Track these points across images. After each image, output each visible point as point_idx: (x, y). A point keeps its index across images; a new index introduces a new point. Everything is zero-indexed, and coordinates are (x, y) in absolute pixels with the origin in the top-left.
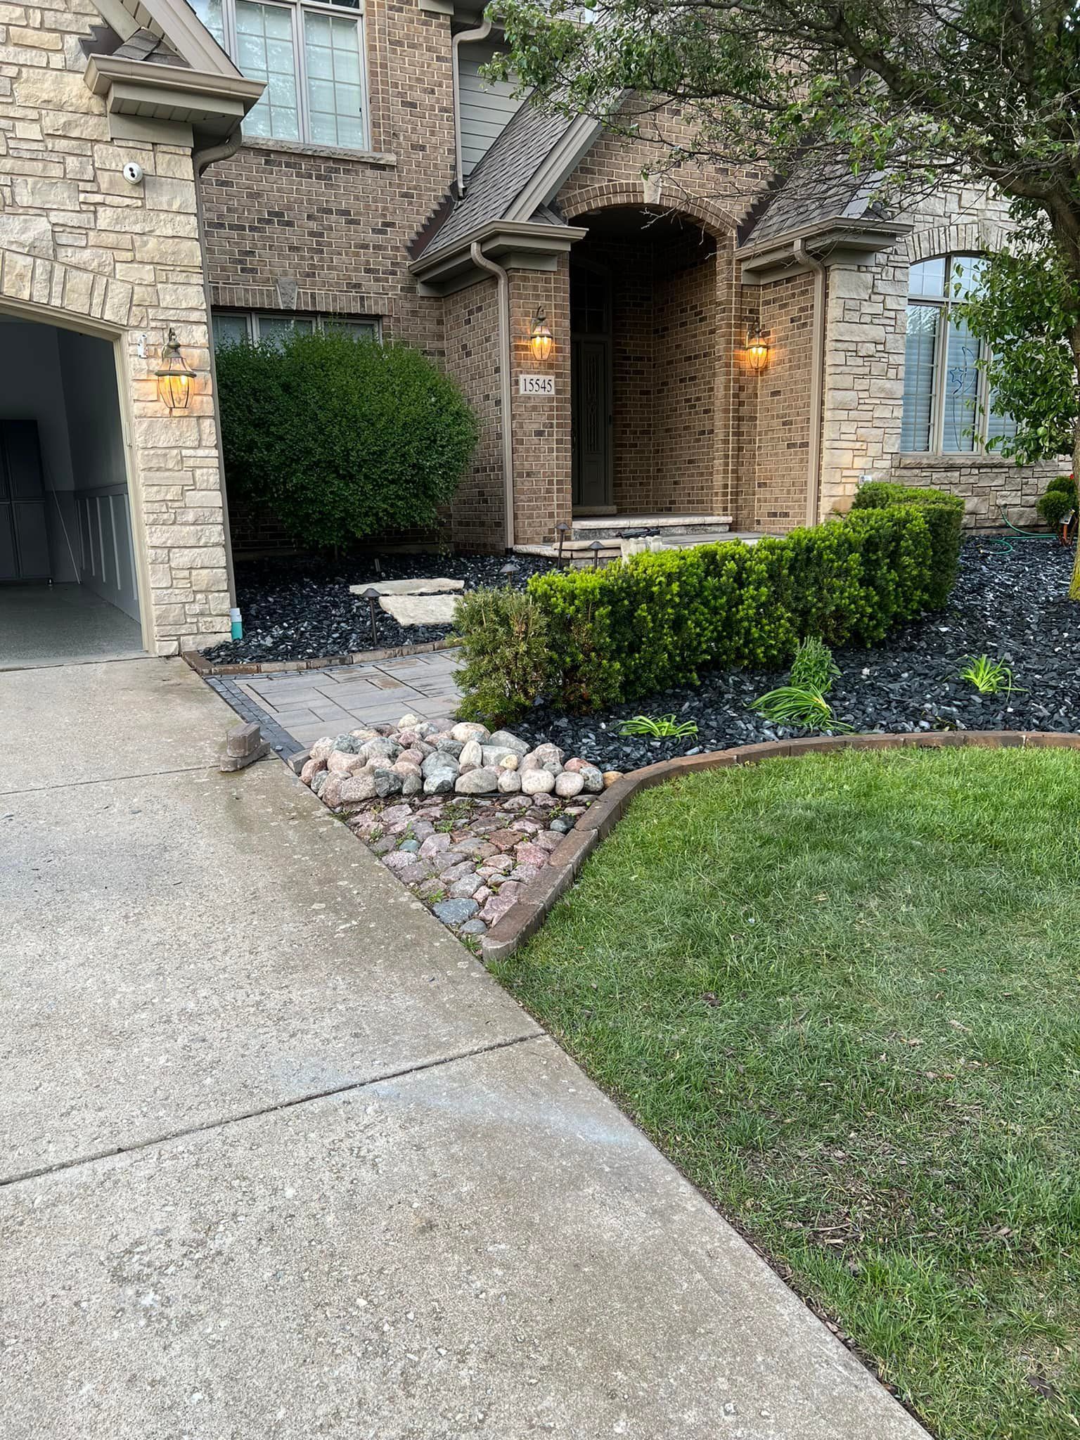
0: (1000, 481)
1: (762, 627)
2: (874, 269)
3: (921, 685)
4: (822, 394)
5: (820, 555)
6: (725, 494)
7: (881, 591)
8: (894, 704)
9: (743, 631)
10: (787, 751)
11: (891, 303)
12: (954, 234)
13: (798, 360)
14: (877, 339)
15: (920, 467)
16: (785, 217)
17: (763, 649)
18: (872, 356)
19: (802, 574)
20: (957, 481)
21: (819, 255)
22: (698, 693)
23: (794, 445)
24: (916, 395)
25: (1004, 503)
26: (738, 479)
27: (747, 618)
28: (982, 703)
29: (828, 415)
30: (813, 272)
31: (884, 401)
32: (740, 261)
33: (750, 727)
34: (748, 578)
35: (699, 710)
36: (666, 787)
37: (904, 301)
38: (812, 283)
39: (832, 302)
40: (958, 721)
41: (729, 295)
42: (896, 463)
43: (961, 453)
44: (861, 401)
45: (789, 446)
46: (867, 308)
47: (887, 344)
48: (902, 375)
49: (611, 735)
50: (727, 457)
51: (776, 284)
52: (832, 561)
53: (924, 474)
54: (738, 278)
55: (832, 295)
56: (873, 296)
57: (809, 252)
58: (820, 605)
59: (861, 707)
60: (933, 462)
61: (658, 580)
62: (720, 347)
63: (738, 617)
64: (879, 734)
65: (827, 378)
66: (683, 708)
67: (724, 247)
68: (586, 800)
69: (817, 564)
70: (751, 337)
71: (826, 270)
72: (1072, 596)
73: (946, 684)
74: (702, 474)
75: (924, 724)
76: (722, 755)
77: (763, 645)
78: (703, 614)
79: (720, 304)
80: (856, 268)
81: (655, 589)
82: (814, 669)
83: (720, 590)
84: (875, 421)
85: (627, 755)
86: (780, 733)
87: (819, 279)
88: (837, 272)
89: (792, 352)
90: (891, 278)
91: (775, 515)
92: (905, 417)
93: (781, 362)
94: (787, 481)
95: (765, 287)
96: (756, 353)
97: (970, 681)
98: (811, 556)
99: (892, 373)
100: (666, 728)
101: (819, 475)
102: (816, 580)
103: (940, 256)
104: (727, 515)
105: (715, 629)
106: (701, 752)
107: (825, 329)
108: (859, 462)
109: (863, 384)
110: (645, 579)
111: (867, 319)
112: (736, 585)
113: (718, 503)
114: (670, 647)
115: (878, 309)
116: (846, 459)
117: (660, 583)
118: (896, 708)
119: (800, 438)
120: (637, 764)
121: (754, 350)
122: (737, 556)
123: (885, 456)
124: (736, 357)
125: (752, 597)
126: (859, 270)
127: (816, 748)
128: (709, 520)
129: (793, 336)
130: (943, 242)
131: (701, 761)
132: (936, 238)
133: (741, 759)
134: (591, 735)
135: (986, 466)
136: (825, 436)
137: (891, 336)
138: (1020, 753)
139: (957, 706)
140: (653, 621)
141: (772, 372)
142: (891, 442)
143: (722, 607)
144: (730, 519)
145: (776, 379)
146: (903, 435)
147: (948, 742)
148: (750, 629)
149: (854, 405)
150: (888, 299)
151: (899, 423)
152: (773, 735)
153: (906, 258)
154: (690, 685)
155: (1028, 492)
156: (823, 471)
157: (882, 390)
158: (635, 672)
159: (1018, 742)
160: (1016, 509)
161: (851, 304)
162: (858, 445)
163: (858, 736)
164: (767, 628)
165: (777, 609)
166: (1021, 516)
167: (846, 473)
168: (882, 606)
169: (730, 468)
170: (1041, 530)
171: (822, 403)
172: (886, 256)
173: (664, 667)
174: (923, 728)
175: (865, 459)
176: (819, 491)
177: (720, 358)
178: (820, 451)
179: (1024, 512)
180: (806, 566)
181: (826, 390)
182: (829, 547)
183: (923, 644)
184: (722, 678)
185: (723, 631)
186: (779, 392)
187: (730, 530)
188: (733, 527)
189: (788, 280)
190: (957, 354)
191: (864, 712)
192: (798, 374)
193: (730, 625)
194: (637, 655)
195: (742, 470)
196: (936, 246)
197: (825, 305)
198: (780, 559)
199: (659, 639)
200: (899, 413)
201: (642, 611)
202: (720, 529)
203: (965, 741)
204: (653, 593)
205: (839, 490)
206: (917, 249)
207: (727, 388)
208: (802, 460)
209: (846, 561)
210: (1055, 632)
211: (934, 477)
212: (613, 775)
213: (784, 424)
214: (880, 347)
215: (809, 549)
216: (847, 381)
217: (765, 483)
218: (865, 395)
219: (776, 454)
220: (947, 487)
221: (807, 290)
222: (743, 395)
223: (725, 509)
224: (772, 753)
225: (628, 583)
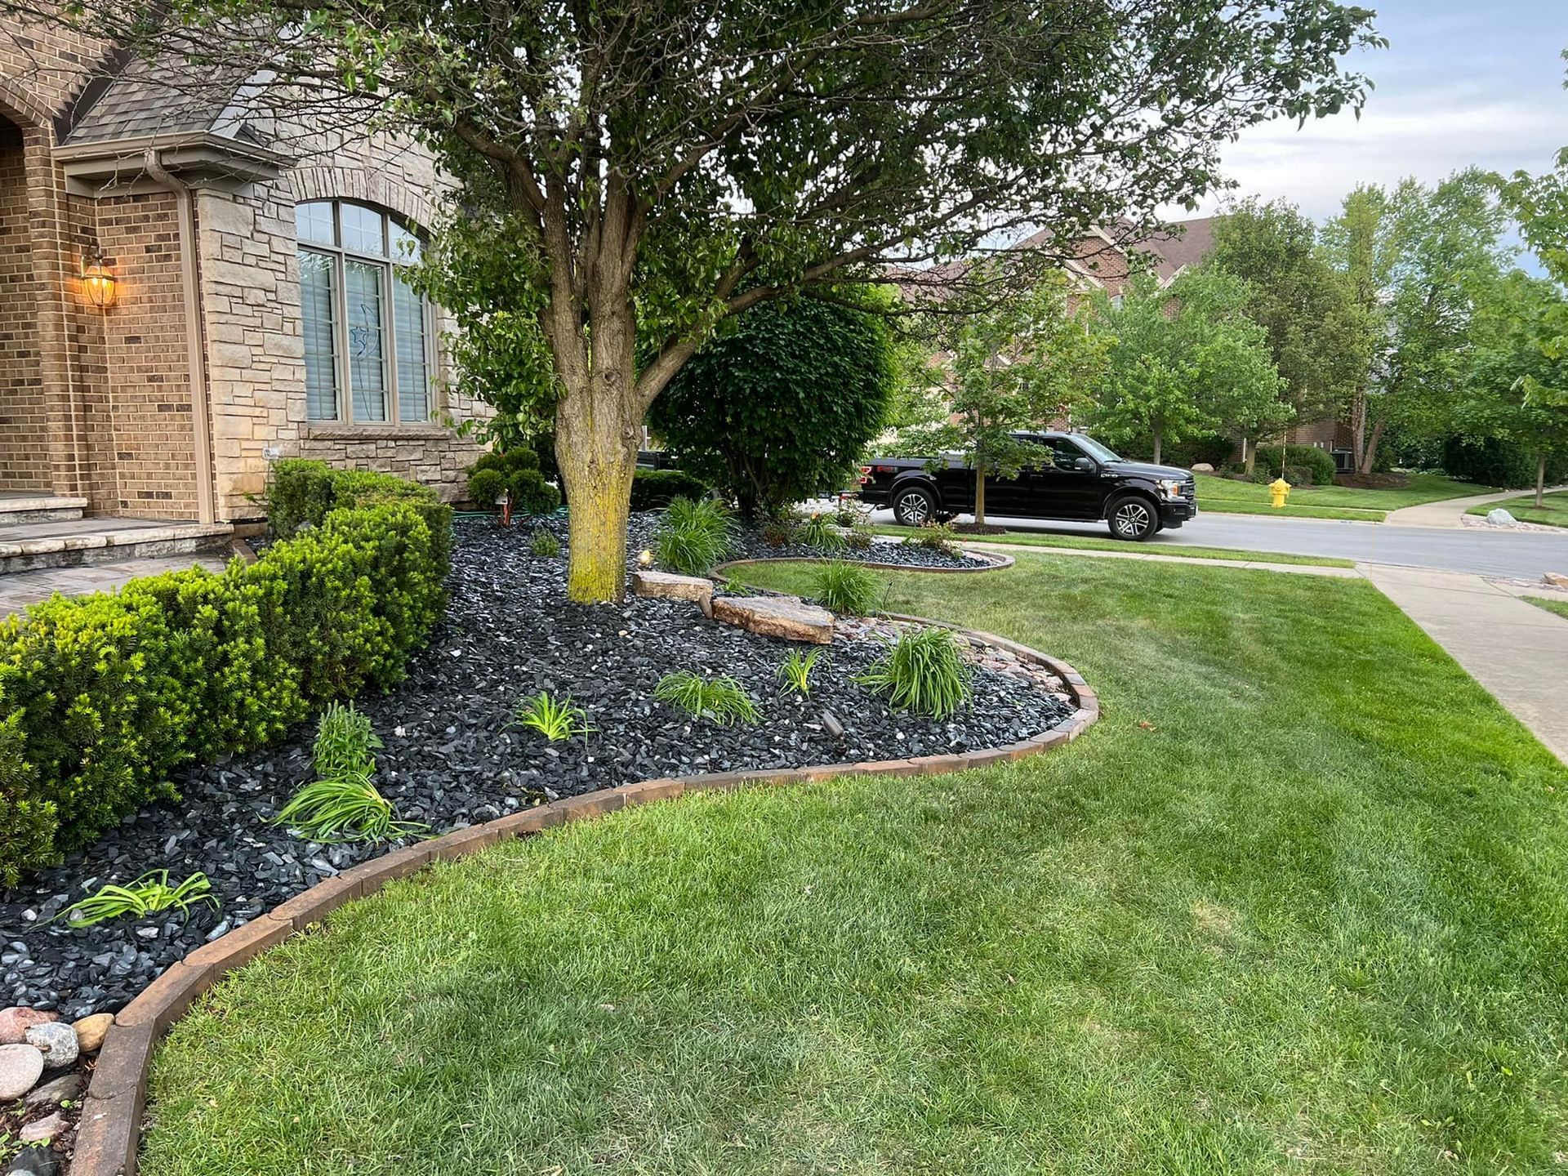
0: (418, 455)
1: (260, 693)
2: (253, 203)
3: (478, 740)
4: (204, 347)
5: (321, 583)
6: (72, 468)
7: (395, 620)
8: (463, 779)
9: (233, 704)
10: (359, 890)
11: (277, 245)
12: (340, 177)
13: (165, 300)
14: (267, 285)
15: (335, 439)
16: (123, 118)
17: (264, 724)
18: (263, 306)
19: (298, 610)
20: (374, 455)
21: (183, 173)
22: (179, 811)
23: (169, 407)
24: (317, 354)
25: (424, 478)
26: (88, 447)
27: (240, 686)
28: (559, 757)
29: (214, 373)
30: (174, 193)
31: (283, 360)
32: (62, 163)
33: (288, 858)
34: (232, 626)
35: (195, 845)
36: (199, 1019)
37: (293, 246)
38: (173, 206)
39: (204, 235)
40: (547, 789)
41: (49, 204)
42: (304, 434)
43: (371, 423)
44: (255, 359)
45: (161, 408)
46: (249, 247)
47: (279, 293)
48: (300, 331)
49: (56, 932)
50: (68, 418)
51: (118, 200)
52: (336, 589)
53: (338, 447)
54: (60, 185)
55: (203, 226)
56: (255, 234)
57: (166, 168)
58: (327, 649)
59: (426, 792)
60: (346, 433)
61: (103, 652)
62: (42, 271)
63: (226, 685)
64: (464, 831)
65: (208, 327)
66: (168, 848)
67: (36, 142)
68: (57, 1096)
69: (317, 595)
70: (88, 264)
71: (192, 193)
72: (573, 598)
73: (504, 735)
74: (24, 439)
75: (511, 801)
76: (267, 924)
77: (263, 720)
78: (173, 689)
79: (36, 214)
80: (231, 198)
81: (101, 667)
82: (350, 747)
83: (194, 649)
84: (274, 383)
85: (105, 971)
86: (337, 860)
87: (183, 204)
88: (207, 198)
89: (152, 289)
90: (275, 216)
91: (149, 495)
92: (308, 379)
93: (137, 301)
94: (165, 453)
95: (101, 202)
96: (95, 286)
97: (532, 728)
98: (308, 583)
99: (288, 327)
100: (153, 896)
101: (210, 446)
102: (317, 615)
103: (327, 199)
104: (77, 496)
105: (193, 709)
106: (232, 926)
107: (198, 267)
108: (262, 432)
109: (256, 338)
110: (79, 653)
111: (252, 260)
112: (215, 639)
113: (60, 479)
114: (136, 755)
115: (264, 250)
116: (244, 427)
117: (107, 656)
118: (467, 784)
119: (177, 398)
120: (129, 985)
121: (95, 281)
122: (212, 596)
123: (290, 425)
124: (68, 288)
125: (244, 655)
126: (235, 201)
127: (395, 873)
128: (51, 503)
129: (151, 269)
130: (329, 184)
131: (240, 946)
132: (321, 179)
133: (298, 923)
134: (18, 945)
135: (402, 438)
136: (214, 400)
137: (283, 284)
138: (628, 819)
139: (536, 767)
140: (103, 720)
141: (124, 311)
142: (296, 409)
143: (198, 674)
144: (84, 502)
145: (132, 321)
146: (308, 401)
147: (548, 821)
148: (243, 700)
149: (248, 362)
150: (274, 241)
151: (302, 387)
152: (328, 867)
153: (289, 196)
154: (165, 803)
155: (447, 466)
156: (215, 442)
157: (278, 346)
158: (76, 806)
159: (617, 804)
160: (437, 485)
161: (229, 240)
162: (257, 412)
163: (440, 839)
164: (266, 694)
165: (276, 665)
166: (443, 492)
167: (245, 445)
168: (397, 640)
169: (75, 433)
170: (466, 506)
171: (205, 358)
172: (266, 189)
173: (126, 788)
174: (511, 807)
175: (267, 429)
176: (212, 467)
177: (42, 287)
178: (209, 417)
179: (445, 488)
180: (302, 597)
181: (209, 341)
182: (333, 572)
183: (443, 678)
184: (207, 779)
185: (203, 709)
186: (139, 338)
187: (85, 516)
188: (88, 513)
189: (136, 198)
190: (355, 312)
191: (432, 800)
192: (166, 318)
193: (214, 698)
194: (78, 779)
195: (92, 436)
196: (322, 187)
197: (195, 236)
198: (269, 593)
199: (114, 746)
200: (301, 374)
201: (83, 705)
202: (71, 515)
203: (565, 816)
204: (96, 674)
205: (240, 466)
206: (301, 187)
207: (59, 327)
208: (183, 427)
209: (353, 588)
210: (579, 645)
211: (349, 451)
212: (95, 1025)
213: (151, 379)
214: (272, 296)
215: (306, 575)
216: (236, 333)
217: (130, 455)
218: (259, 351)
219: (143, 418)
220: (364, 462)
221: (166, 215)
222: (84, 339)
223: (73, 488)
224: (341, 898)
225: (45, 660)
